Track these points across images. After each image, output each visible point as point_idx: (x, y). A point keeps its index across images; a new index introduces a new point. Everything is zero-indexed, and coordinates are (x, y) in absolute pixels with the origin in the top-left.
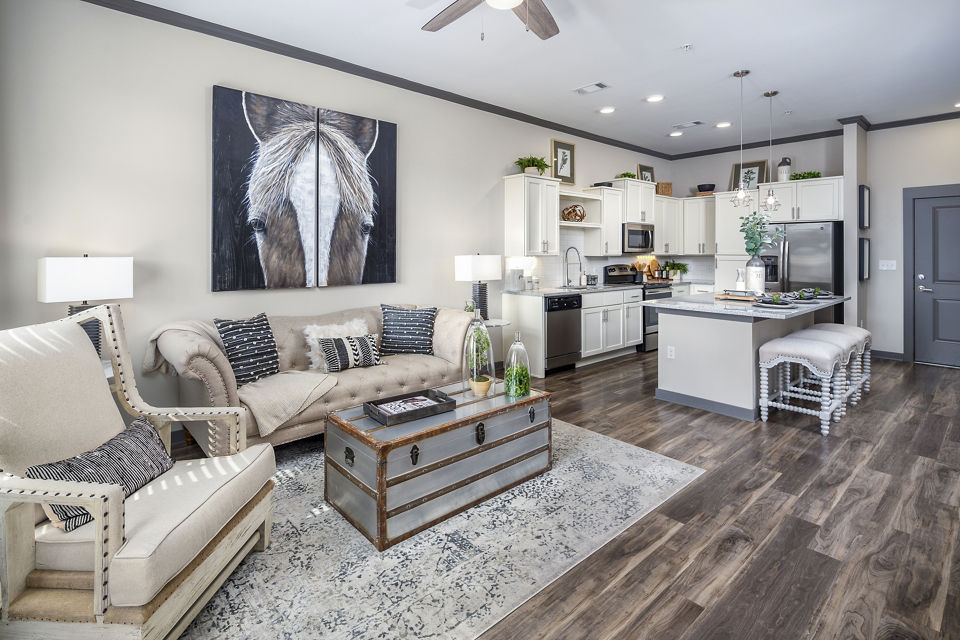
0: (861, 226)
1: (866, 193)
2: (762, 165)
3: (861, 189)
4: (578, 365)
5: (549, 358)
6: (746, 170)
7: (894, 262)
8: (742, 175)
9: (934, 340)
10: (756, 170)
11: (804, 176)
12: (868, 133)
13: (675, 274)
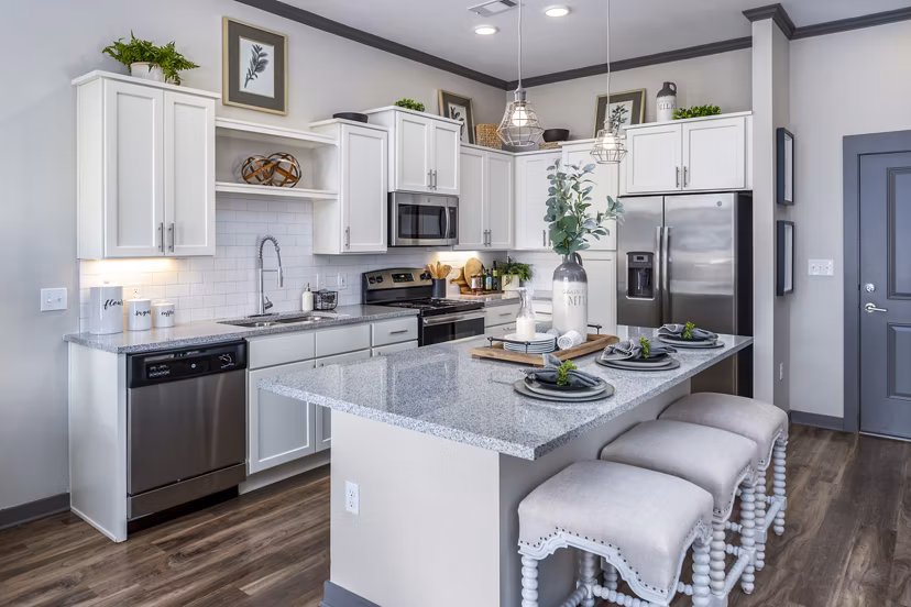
0: (780, 200)
1: (788, 144)
2: (637, 97)
3: (780, 135)
4: (245, 489)
5: (136, 494)
6: (613, 106)
7: (831, 263)
8: (609, 113)
9: (889, 394)
10: (628, 105)
11: (693, 113)
12: (791, 42)
13: (508, 282)
